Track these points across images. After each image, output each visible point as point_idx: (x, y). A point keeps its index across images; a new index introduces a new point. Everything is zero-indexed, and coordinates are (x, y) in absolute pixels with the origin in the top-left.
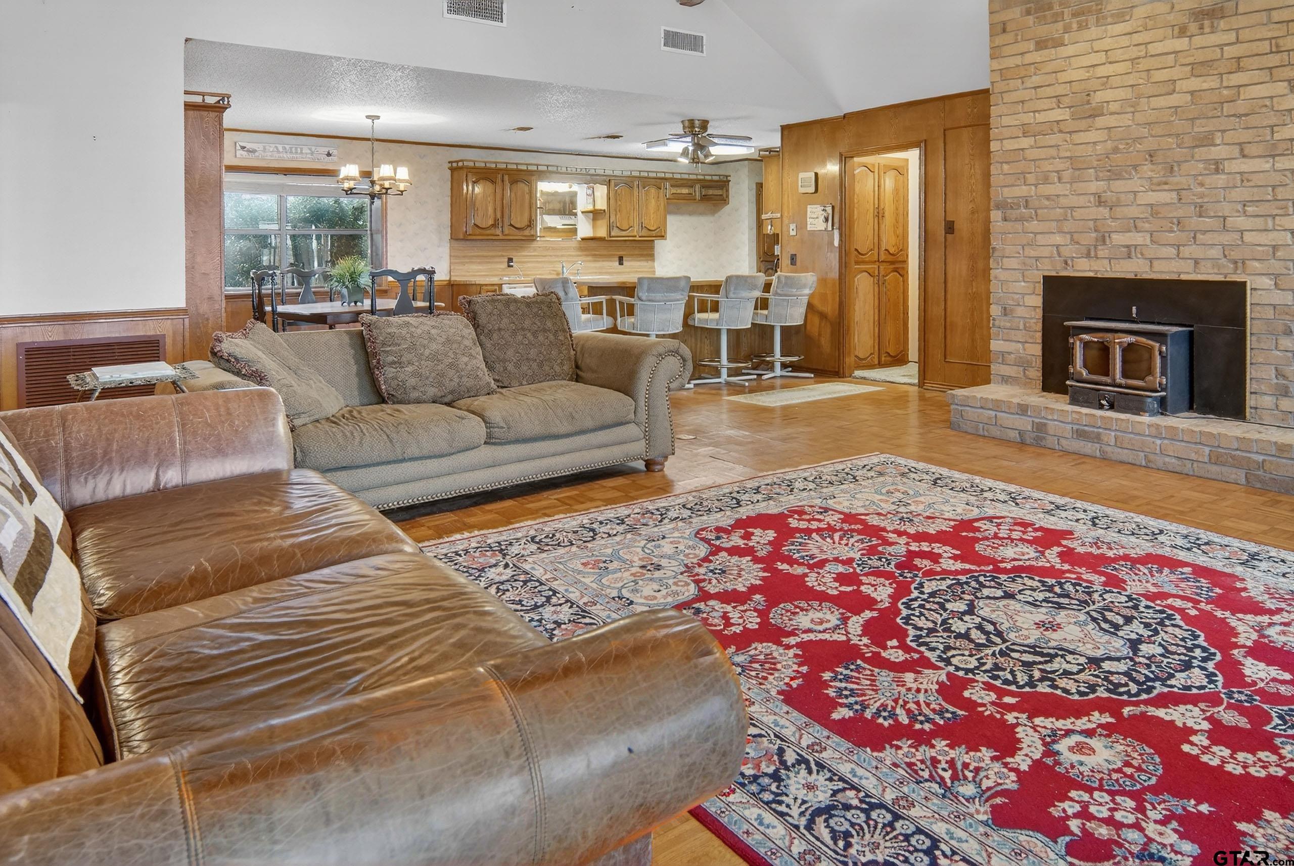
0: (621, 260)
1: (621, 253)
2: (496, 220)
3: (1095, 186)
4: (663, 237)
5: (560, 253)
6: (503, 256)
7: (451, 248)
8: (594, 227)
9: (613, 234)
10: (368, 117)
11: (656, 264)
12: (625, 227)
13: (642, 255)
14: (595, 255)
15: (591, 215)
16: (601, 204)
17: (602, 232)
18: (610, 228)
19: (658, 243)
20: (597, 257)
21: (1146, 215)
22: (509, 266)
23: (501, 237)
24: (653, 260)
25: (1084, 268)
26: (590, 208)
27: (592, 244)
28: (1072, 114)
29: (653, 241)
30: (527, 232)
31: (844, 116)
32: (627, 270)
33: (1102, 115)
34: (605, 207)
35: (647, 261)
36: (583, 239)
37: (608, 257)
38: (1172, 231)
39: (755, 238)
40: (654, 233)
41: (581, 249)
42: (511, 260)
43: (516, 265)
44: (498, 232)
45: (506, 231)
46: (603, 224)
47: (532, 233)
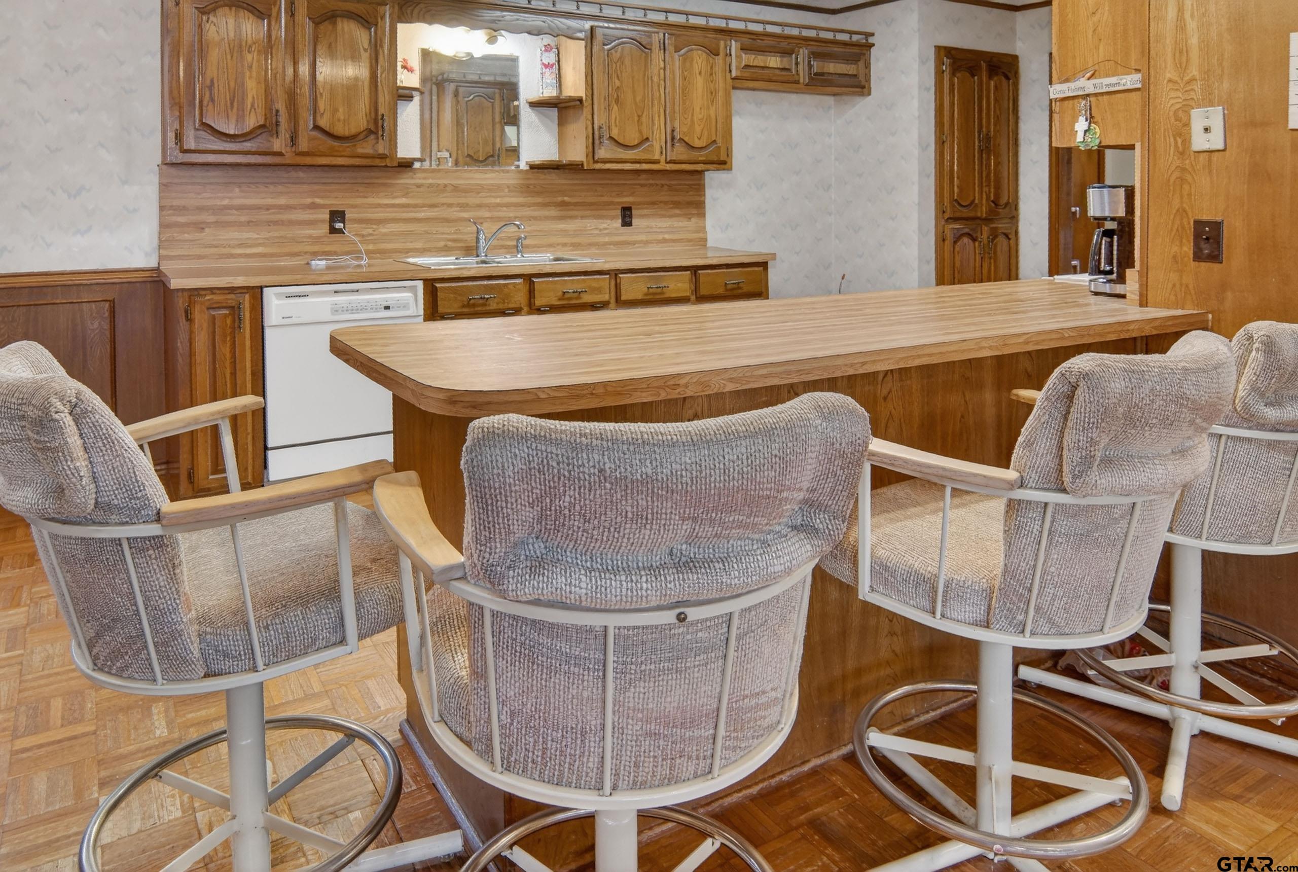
0: (626, 216)
1: (627, 200)
2: (272, 116)
4: (723, 164)
5: (473, 200)
6: (314, 206)
7: (164, 187)
8: (562, 139)
9: (602, 153)
11: (710, 221)
12: (632, 137)
13: (677, 205)
14: (563, 204)
15: (554, 112)
16: (575, 86)
17: (577, 153)
18: (594, 141)
19: (713, 179)
22: (333, 230)
23: (289, 159)
24: (702, 215)
26: (550, 92)
27: (553, 178)
29: (701, 173)
30: (366, 148)
32: (643, 237)
34: (581, 92)
35: (689, 217)
36: (533, 167)
37: (596, 208)
39: (931, 168)
40: (702, 156)
41: (527, 189)
42: (337, 216)
43: (351, 230)
44: (278, 144)
45: (303, 144)
46: (578, 131)
47: (381, 148)
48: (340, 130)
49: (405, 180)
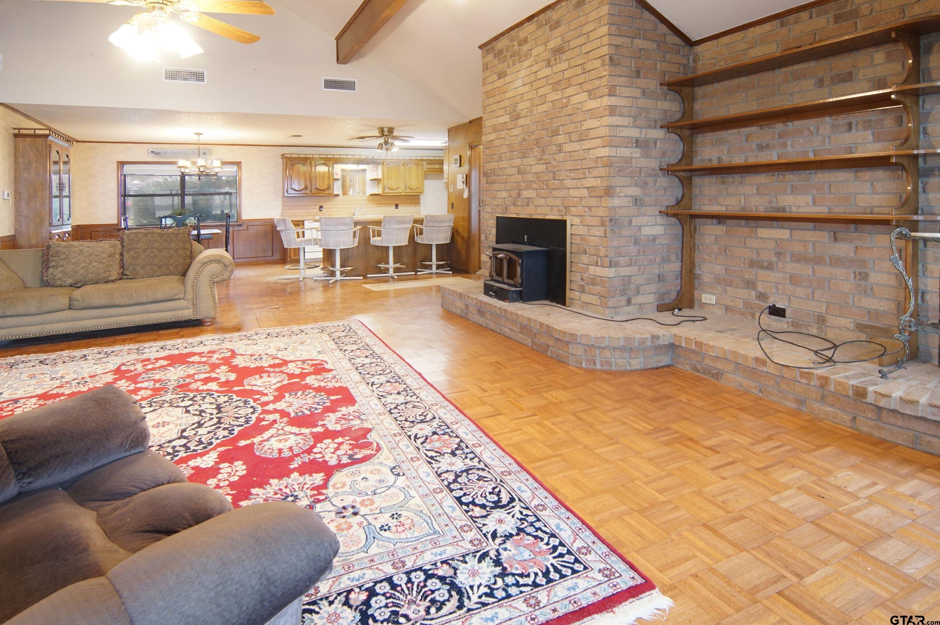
0: (397, 206)
1: (397, 202)
2: (306, 186)
3: (517, 162)
4: (422, 193)
5: (354, 203)
6: (316, 205)
7: (283, 202)
8: (377, 188)
9: (386, 191)
10: (196, 134)
11: (422, 208)
12: (395, 187)
13: (411, 203)
15: (375, 182)
17: (380, 192)
18: (384, 189)
19: (422, 196)
20: (379, 204)
21: (534, 179)
22: (320, 210)
23: (310, 195)
24: (420, 205)
25: (513, 213)
26: (373, 177)
27: (376, 197)
28: (510, 117)
29: (418, 195)
30: (327, 192)
31: (470, 122)
32: (402, 211)
33: (520, 118)
34: (381, 177)
35: (415, 206)
36: (370, 195)
37: (388, 205)
38: (544, 189)
40: (417, 191)
41: (369, 200)
42: (321, 207)
43: (324, 210)
44: (307, 192)
45: (313, 192)
46: (381, 186)
47: (330, 192)
48: (321, 188)
49: (337, 198)
